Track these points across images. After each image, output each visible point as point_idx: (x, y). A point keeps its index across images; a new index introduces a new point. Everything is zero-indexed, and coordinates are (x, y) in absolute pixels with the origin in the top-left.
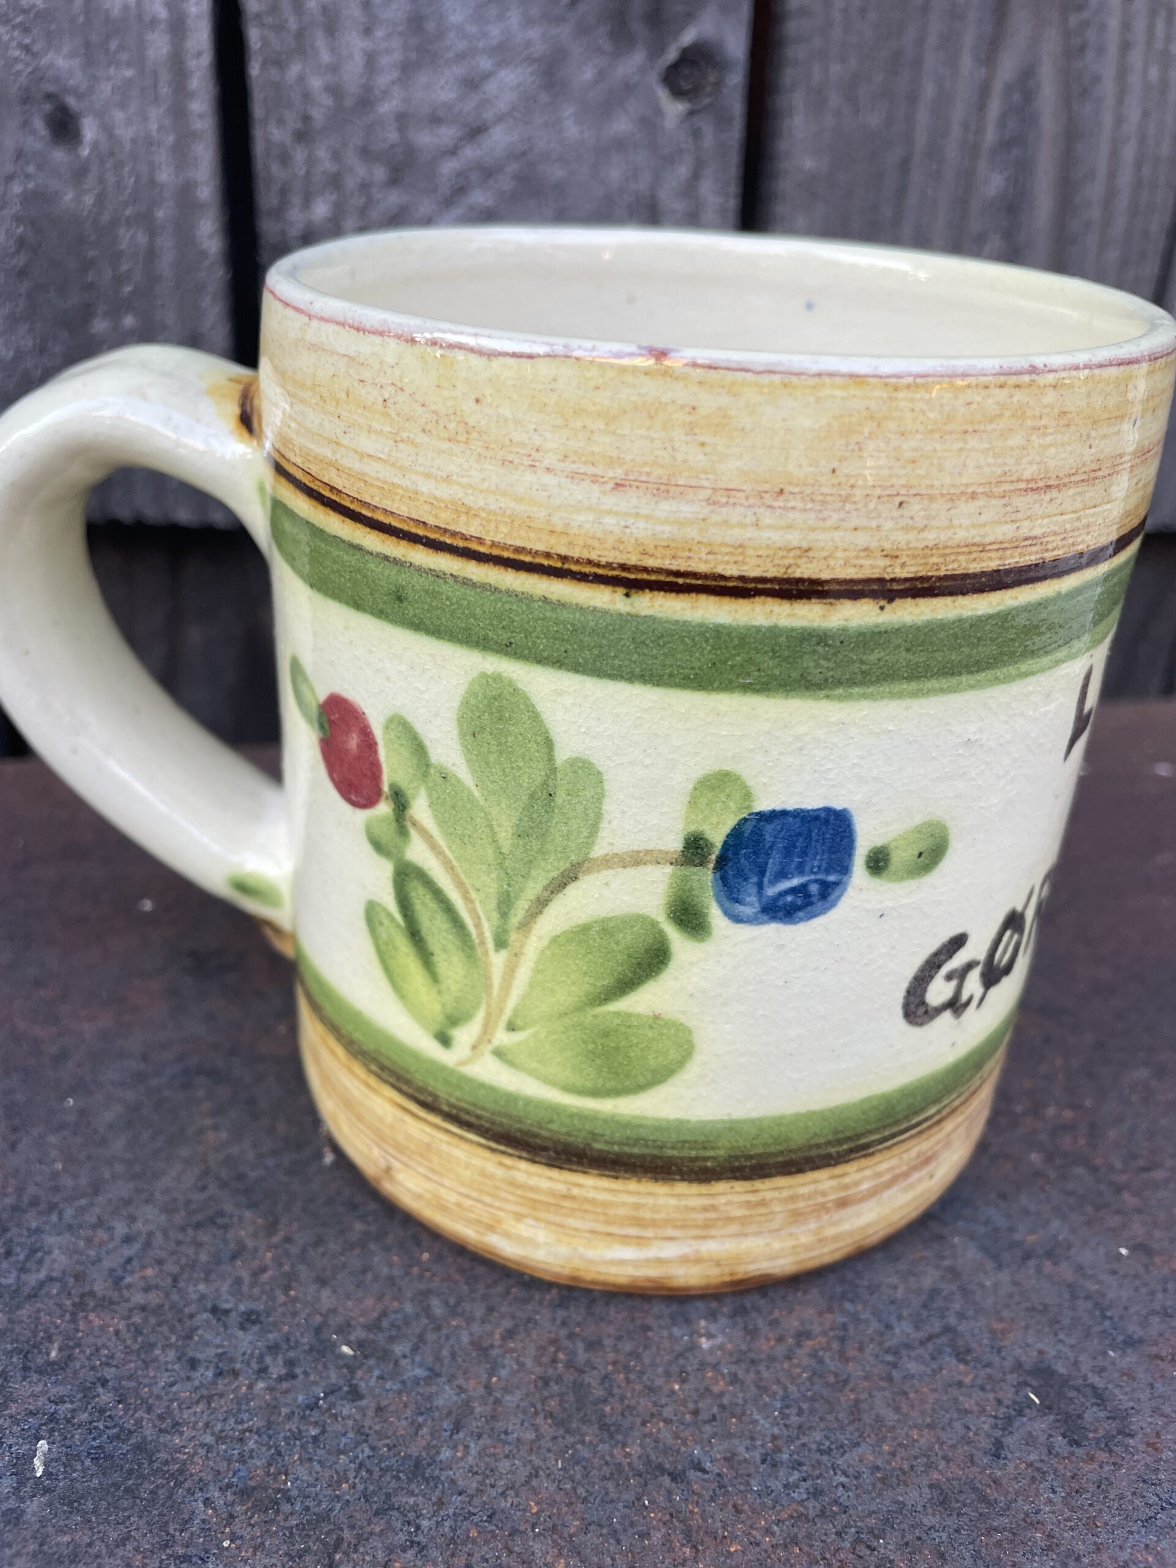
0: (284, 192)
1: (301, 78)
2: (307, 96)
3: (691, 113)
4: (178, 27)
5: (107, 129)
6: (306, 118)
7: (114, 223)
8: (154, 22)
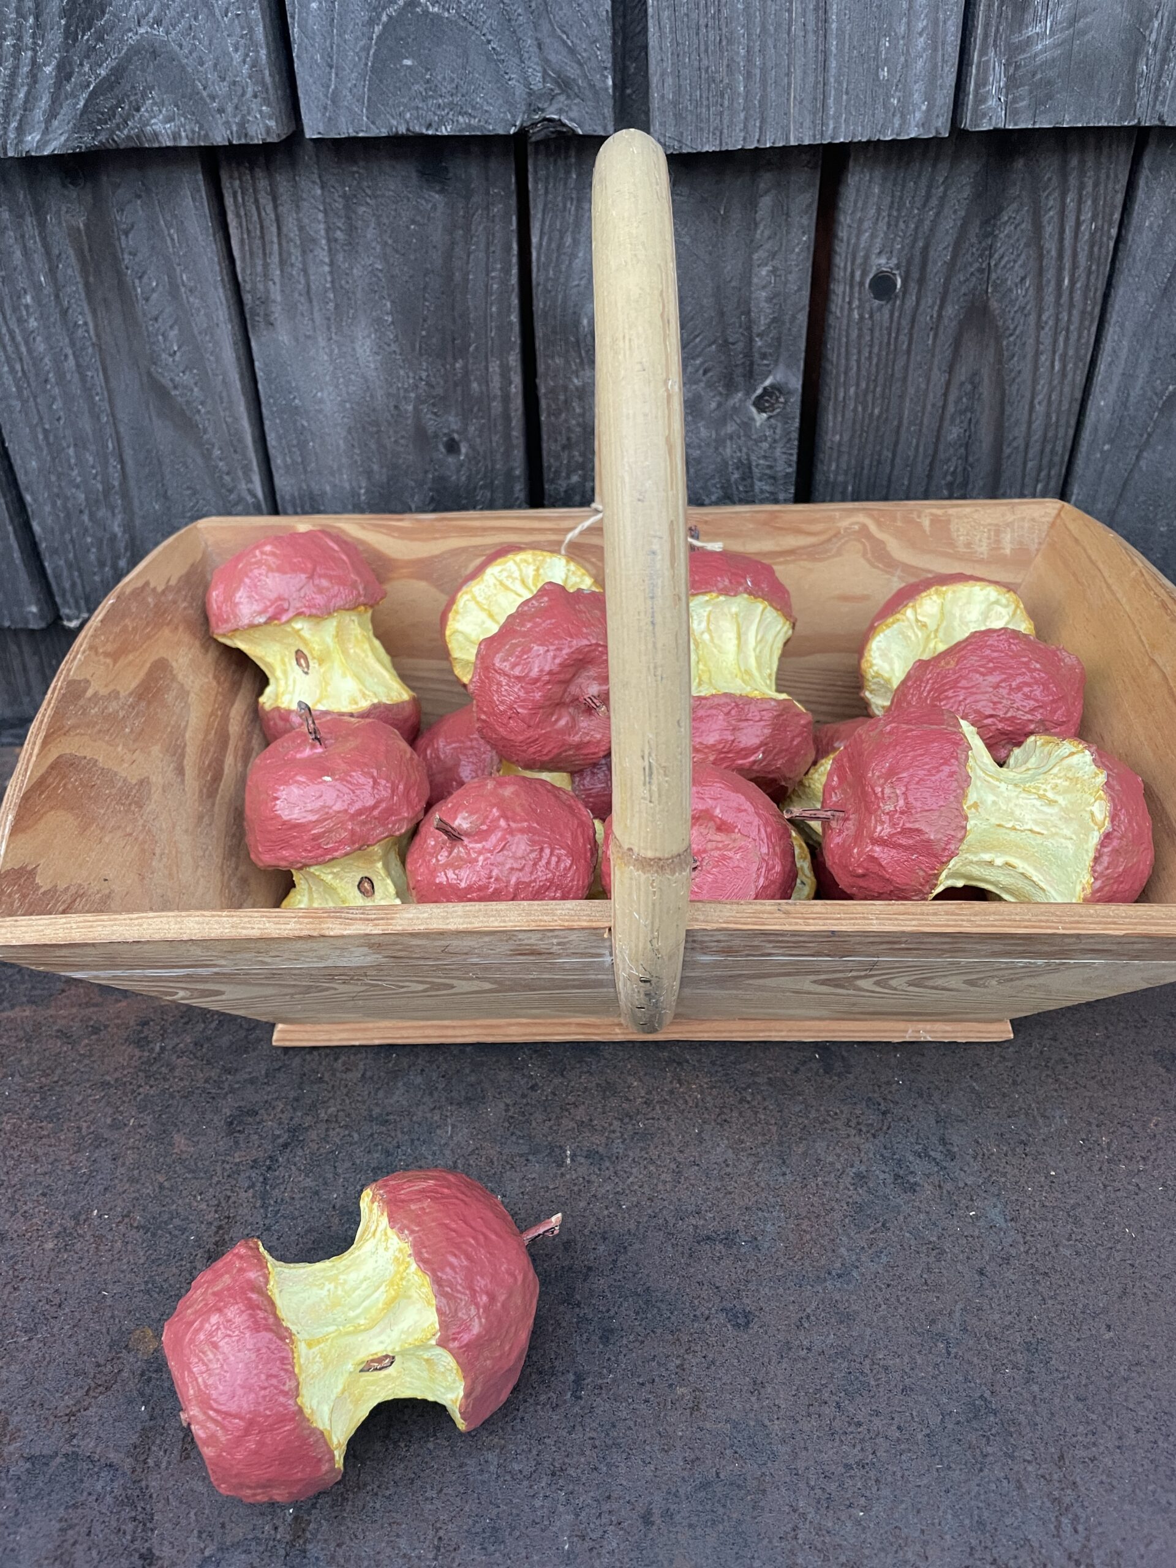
0: (557, 472)
1: (566, 421)
2: (569, 429)
3: (770, 417)
4: (506, 399)
5: (472, 447)
6: (568, 439)
7: (475, 489)
8: (495, 397)
